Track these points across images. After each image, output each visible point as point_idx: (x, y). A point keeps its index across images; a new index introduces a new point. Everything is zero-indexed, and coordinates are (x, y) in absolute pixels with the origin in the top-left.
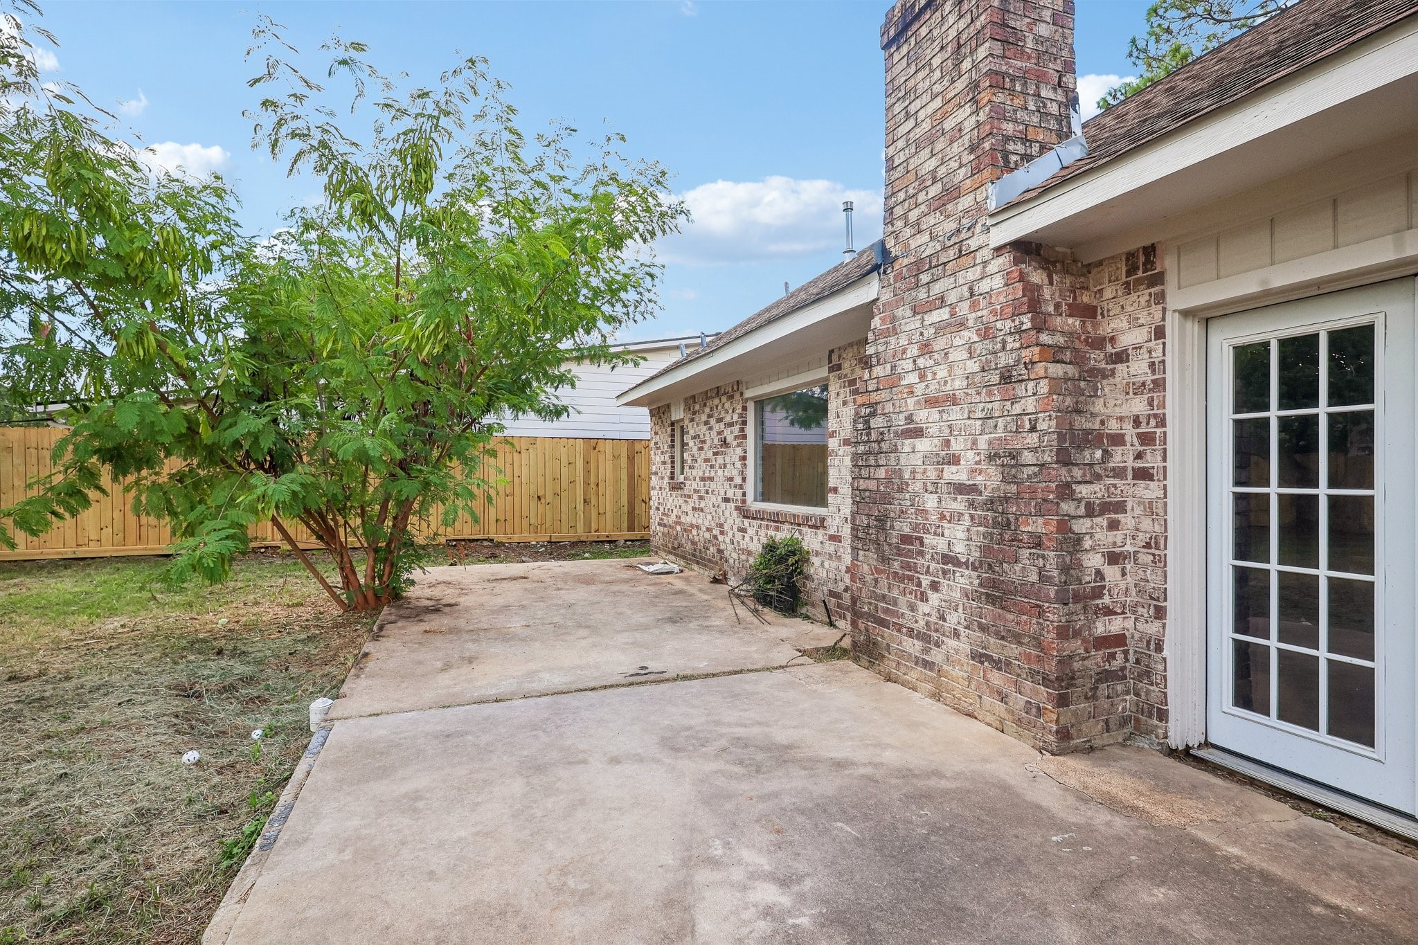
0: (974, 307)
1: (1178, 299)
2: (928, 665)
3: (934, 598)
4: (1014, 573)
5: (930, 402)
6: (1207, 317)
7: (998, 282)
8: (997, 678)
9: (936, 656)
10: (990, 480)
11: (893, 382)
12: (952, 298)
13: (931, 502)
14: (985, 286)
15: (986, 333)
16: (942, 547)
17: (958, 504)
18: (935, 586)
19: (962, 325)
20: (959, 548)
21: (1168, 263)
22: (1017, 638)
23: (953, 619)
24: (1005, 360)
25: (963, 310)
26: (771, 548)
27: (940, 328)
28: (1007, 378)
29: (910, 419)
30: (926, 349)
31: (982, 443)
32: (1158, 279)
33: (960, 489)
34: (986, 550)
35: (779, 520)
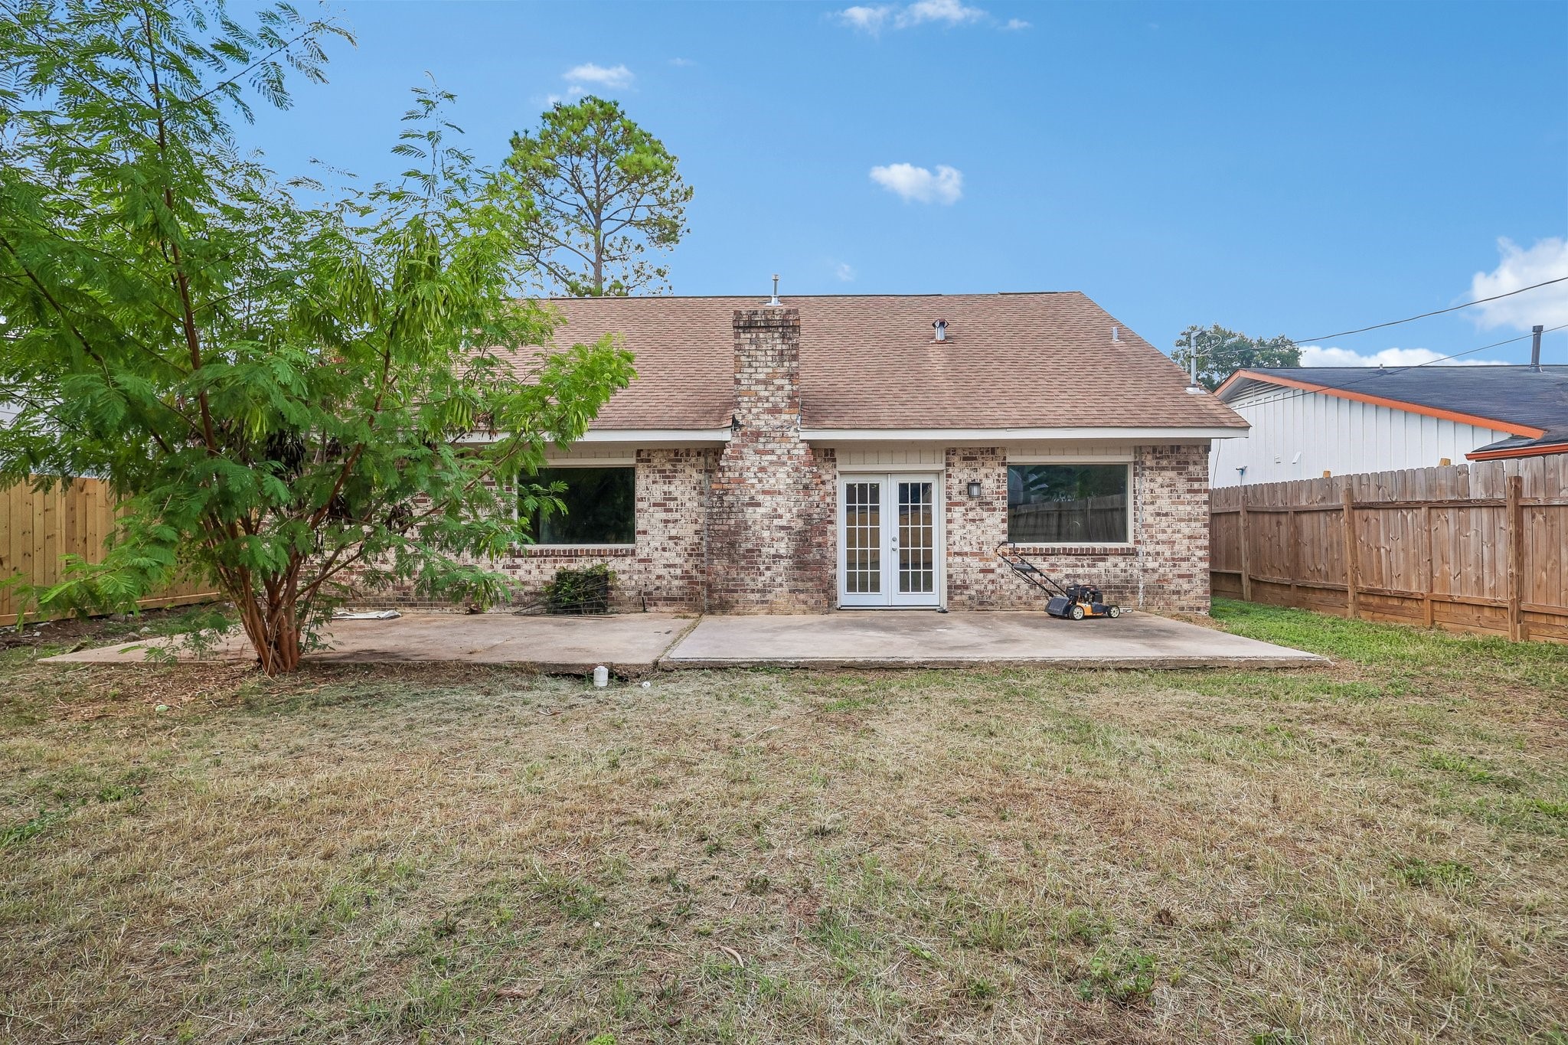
0: (790, 458)
1: (840, 468)
2: (766, 602)
3: (768, 574)
4: (810, 557)
5: (765, 492)
7: (802, 452)
8: (802, 596)
9: (769, 597)
10: (799, 525)
11: (741, 481)
12: (778, 452)
13: (766, 534)
14: (796, 452)
15: (797, 470)
16: (772, 551)
17: (782, 534)
18: (768, 569)
19: (784, 464)
20: (782, 551)
21: (837, 455)
22: (811, 580)
23: (779, 580)
24: (805, 481)
25: (785, 458)
27: (771, 463)
28: (806, 487)
29: (752, 498)
30: (762, 469)
31: (795, 510)
33: (782, 528)
34: (796, 550)
35: (572, 556)
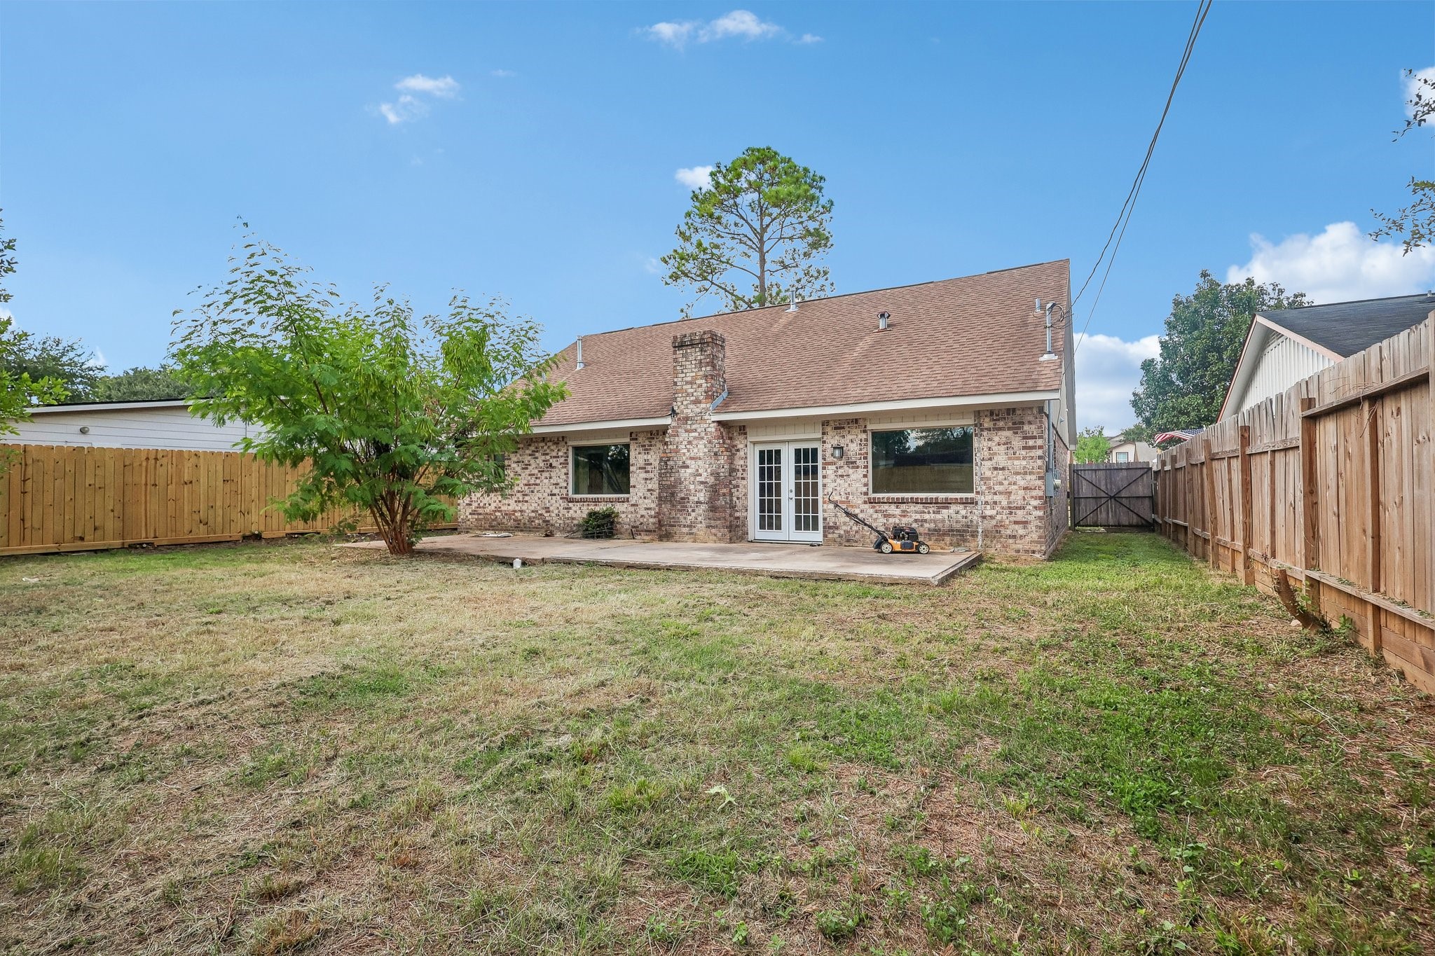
0: (706, 434)
1: (750, 439)
2: (692, 534)
3: (693, 514)
4: (718, 503)
5: (691, 458)
6: (754, 443)
7: (713, 430)
8: (713, 531)
9: (694, 530)
10: (711, 480)
11: (677, 451)
12: (699, 430)
13: (692, 487)
14: (709, 430)
15: (710, 442)
16: (696, 499)
17: (702, 487)
18: (693, 511)
19: (702, 438)
20: (702, 499)
21: (748, 430)
22: (719, 519)
23: (700, 519)
24: (715, 450)
25: (703, 434)
26: (591, 514)
27: (695, 438)
28: (716, 454)
29: (684, 463)
30: (690, 443)
31: (709, 470)
32: (745, 434)
33: (702, 483)
34: (710, 498)
35: (596, 501)
